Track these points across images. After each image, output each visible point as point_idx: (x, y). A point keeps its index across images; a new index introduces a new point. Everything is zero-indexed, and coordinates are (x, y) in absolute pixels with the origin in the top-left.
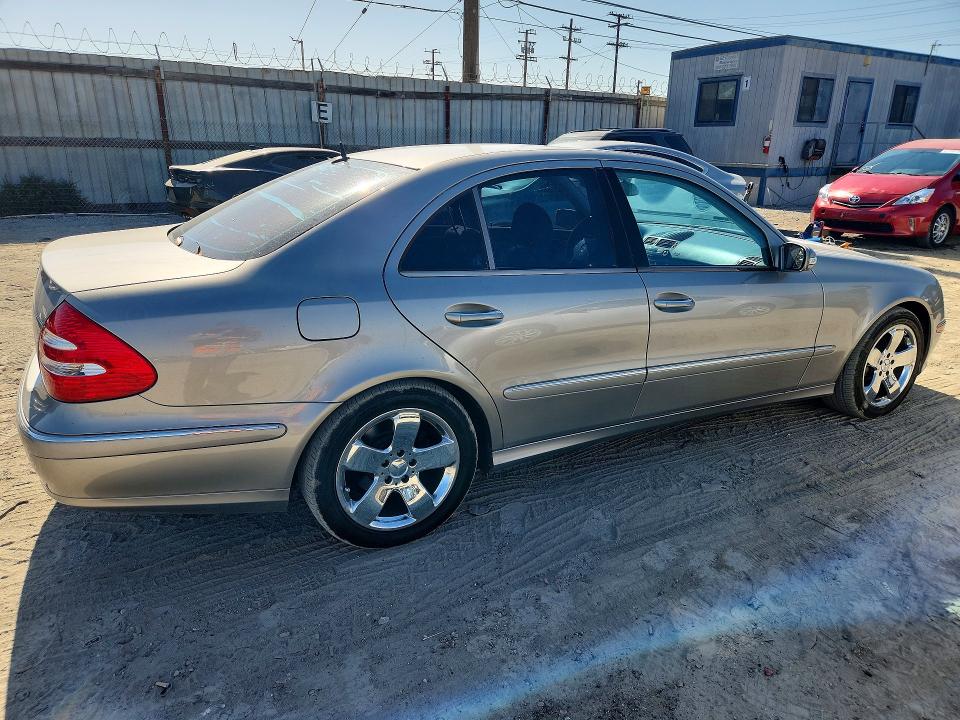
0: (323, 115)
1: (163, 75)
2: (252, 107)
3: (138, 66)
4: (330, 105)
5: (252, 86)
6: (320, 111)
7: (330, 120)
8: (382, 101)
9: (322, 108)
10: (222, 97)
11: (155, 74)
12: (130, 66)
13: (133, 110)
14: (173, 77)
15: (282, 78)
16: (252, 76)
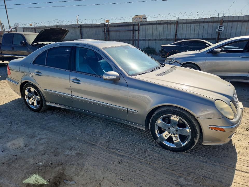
0: (220, 29)
1: (178, 23)
2: (199, 29)
3: (173, 22)
4: (223, 26)
5: (200, 23)
6: (219, 28)
7: (222, 31)
8: (244, 23)
9: (220, 27)
10: (192, 27)
11: (177, 23)
12: (172, 22)
13: (170, 32)
14: (181, 23)
15: (210, 20)
16: (201, 20)
